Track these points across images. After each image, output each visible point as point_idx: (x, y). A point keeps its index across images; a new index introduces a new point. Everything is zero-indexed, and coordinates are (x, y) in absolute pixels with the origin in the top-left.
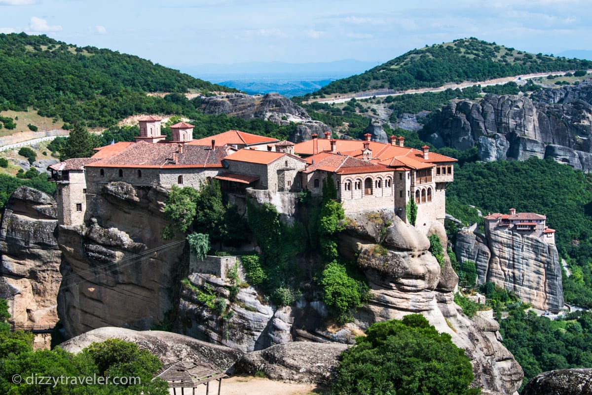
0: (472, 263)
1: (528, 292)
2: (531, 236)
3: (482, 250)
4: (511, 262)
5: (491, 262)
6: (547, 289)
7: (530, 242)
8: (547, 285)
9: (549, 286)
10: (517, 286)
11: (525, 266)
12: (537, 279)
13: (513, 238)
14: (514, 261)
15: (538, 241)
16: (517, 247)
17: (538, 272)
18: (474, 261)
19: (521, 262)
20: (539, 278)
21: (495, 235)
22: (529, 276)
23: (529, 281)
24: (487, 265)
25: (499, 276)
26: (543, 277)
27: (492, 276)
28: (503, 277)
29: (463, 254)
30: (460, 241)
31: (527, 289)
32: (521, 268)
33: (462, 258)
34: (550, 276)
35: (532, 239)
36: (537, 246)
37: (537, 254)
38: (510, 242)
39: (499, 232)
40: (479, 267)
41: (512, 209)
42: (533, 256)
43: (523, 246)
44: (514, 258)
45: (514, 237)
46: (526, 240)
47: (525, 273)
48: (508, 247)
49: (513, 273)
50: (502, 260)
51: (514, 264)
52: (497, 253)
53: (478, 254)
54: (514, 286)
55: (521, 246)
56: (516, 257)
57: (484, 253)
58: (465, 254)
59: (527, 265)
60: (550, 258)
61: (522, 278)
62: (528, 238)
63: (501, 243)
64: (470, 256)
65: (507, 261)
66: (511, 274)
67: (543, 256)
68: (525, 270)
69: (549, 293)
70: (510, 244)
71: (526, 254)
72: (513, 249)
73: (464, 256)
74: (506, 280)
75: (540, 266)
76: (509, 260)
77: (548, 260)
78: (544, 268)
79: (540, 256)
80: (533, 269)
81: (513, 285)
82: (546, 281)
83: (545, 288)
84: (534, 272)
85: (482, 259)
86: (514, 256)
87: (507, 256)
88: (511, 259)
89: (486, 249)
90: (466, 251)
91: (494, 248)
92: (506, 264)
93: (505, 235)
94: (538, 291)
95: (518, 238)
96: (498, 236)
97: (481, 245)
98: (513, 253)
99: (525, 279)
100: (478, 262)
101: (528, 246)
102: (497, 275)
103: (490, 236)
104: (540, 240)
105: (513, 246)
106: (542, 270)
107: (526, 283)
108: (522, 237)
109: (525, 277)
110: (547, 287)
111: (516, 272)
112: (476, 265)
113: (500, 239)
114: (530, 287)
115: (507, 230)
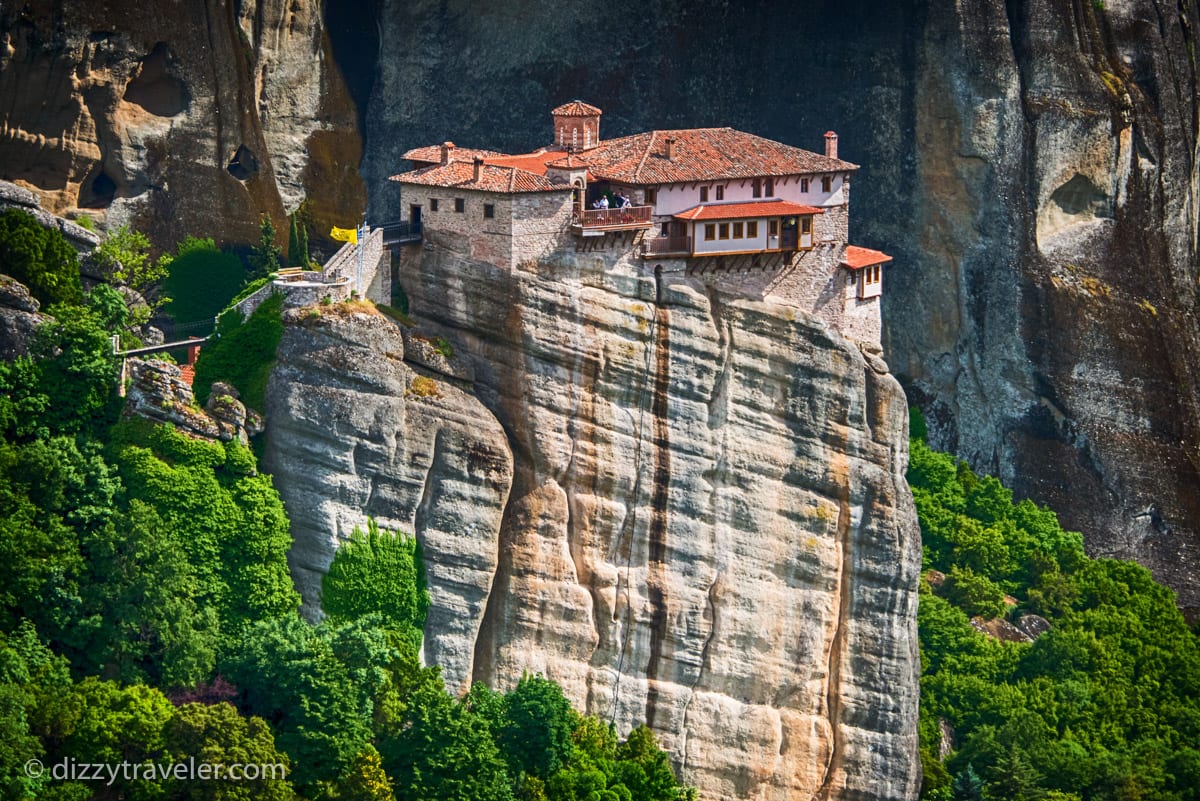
0: (394, 547)
1: (735, 725)
2: (772, 301)
3: (464, 440)
4: (646, 512)
5: (515, 522)
6: (849, 693)
7: (765, 344)
8: (846, 656)
9: (859, 665)
10: (669, 687)
11: (725, 531)
12: (791, 624)
13: (664, 324)
14: (660, 502)
15: (815, 338)
16: (688, 394)
17: (803, 572)
18: (408, 529)
19: (704, 504)
20: (807, 608)
21: (550, 308)
22: (749, 605)
23: (746, 640)
24: (489, 549)
25: (564, 626)
26: (827, 602)
27: (518, 629)
28: (588, 630)
29: (335, 479)
30: (311, 374)
31: (732, 705)
32: (704, 547)
33: (331, 508)
34: (869, 593)
35: (779, 326)
36: (812, 372)
37: (799, 430)
38: (644, 358)
39: (573, 288)
40: (440, 570)
41: (571, 108)
42: (779, 449)
43: (721, 377)
44: (663, 478)
45: (673, 316)
46: (743, 337)
47: (731, 583)
48: (633, 398)
49: (657, 595)
50: (589, 499)
51: (658, 527)
52: (557, 447)
53: (440, 470)
54: (653, 695)
55: (709, 382)
56: (678, 465)
57: (479, 456)
58: (352, 481)
59: (743, 521)
60: (876, 460)
61: (703, 625)
62: (753, 320)
63: (591, 370)
64: (386, 492)
65: (618, 507)
66: (640, 603)
67: (838, 443)
68: (731, 560)
69: (854, 721)
70: (642, 375)
71: (738, 441)
72: (661, 410)
73: (343, 496)
74: (601, 652)
75: (818, 526)
76: (633, 497)
77: (871, 470)
78: (844, 531)
79: (819, 449)
80: (779, 550)
81: (644, 683)
82: (841, 633)
83: (837, 680)
84: (783, 570)
85: (465, 509)
86: (663, 459)
87: (619, 465)
88: (649, 487)
89: (488, 430)
90: (361, 454)
91: (542, 413)
92: (606, 533)
93: (616, 307)
94: (792, 715)
95: (693, 323)
96: (570, 314)
97: (451, 397)
98: (663, 443)
99: (726, 629)
100: (432, 534)
101: (751, 376)
102: (550, 621)
103: (517, 316)
104: (822, 322)
105: (662, 384)
106: (830, 551)
107: (727, 661)
108: (718, 310)
109: (727, 612)
110: (847, 673)
111: (671, 579)
112: (423, 553)
113: (583, 339)
114: (747, 689)
115: (623, 268)
